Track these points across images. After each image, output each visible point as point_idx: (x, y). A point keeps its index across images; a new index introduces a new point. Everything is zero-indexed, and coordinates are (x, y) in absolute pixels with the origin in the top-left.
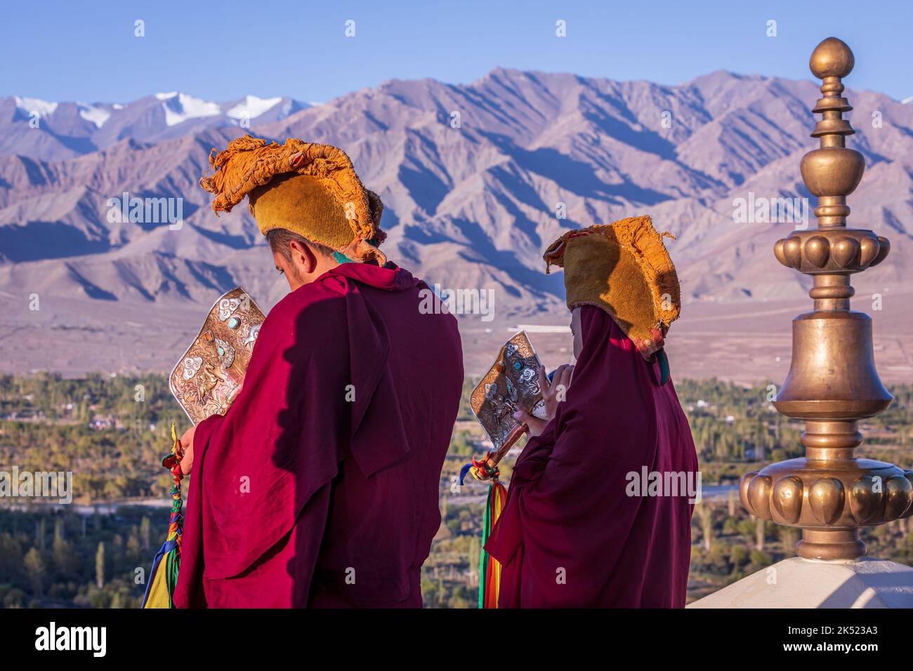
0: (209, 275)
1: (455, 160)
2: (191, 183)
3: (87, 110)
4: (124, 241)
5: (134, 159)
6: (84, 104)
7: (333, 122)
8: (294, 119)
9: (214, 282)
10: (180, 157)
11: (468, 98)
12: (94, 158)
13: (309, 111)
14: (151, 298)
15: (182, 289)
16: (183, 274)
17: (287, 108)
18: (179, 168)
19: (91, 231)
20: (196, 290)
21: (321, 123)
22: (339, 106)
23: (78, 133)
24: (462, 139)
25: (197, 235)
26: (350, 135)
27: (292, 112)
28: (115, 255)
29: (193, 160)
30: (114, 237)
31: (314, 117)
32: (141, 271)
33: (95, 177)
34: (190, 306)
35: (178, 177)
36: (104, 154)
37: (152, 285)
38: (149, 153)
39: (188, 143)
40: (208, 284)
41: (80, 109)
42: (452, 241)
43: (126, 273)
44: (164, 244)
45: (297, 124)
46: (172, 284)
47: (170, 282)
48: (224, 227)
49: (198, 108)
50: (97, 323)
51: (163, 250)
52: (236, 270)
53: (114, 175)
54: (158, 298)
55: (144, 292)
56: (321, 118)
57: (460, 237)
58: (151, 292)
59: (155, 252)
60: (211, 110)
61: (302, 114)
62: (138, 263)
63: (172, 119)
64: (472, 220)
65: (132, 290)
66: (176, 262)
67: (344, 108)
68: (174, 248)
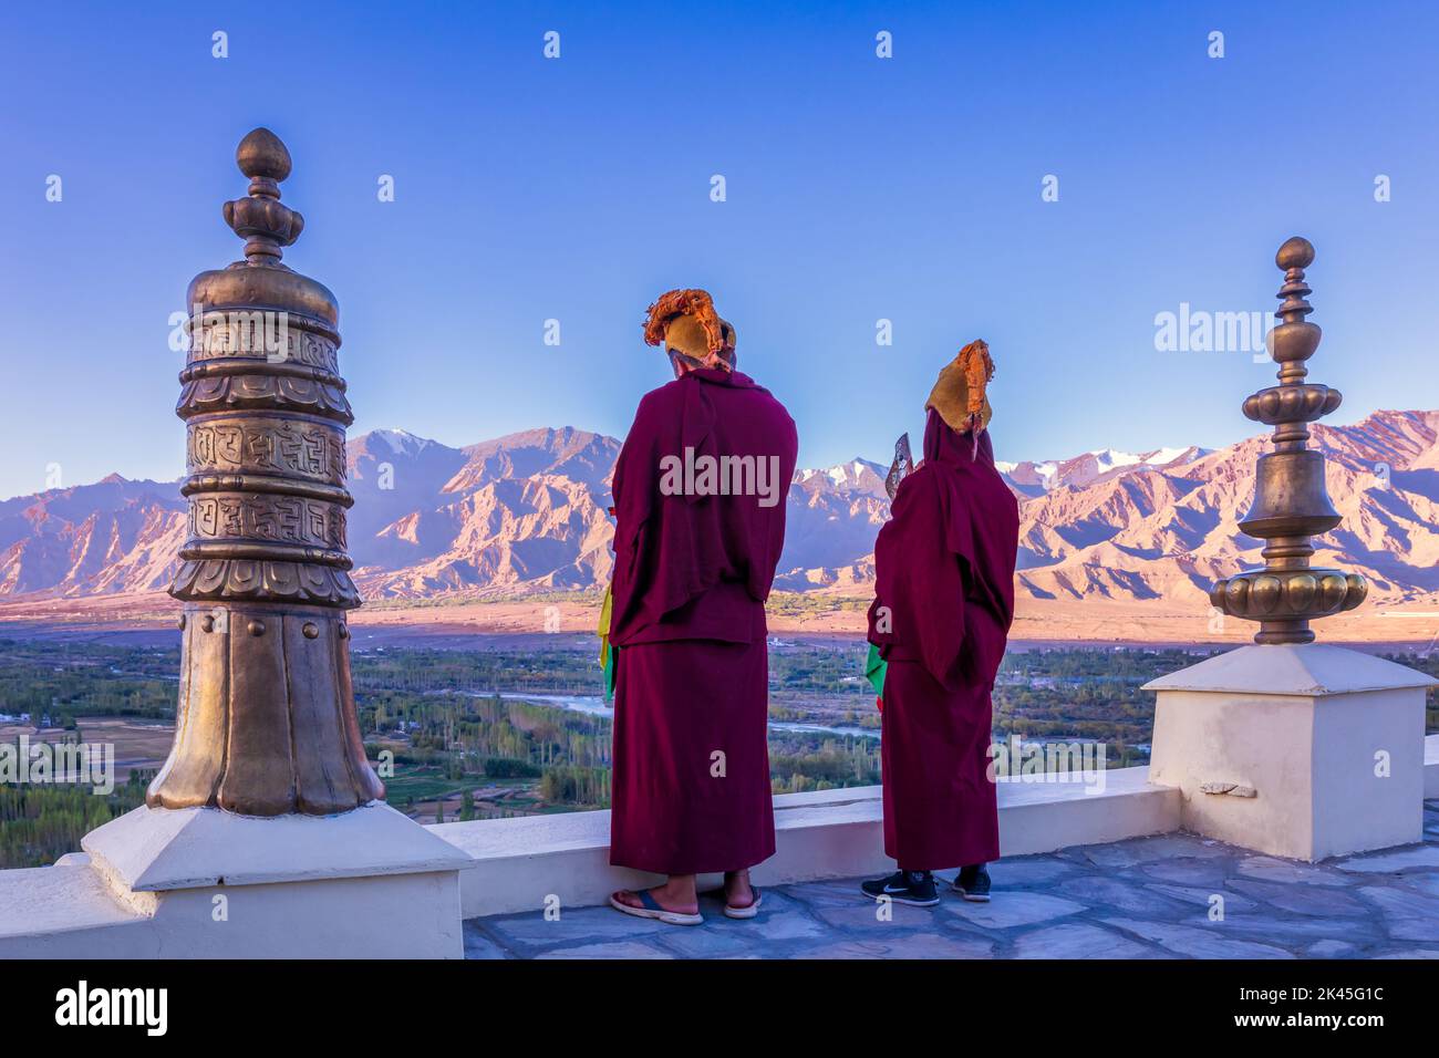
0: (1125, 579)
1: (1336, 484)
2: (1115, 514)
3: (1040, 467)
4: (1062, 557)
5: (1072, 499)
6: (1038, 463)
7: (1231, 462)
8: (1200, 462)
9: (1129, 584)
10: (1108, 494)
11: (1349, 436)
12: (1043, 500)
13: (1212, 455)
14: (1081, 597)
15: (1104, 590)
16: (1105, 578)
17: (1194, 454)
18: (1106, 503)
19: (1038, 550)
20: (1114, 590)
21: (1222, 464)
22: (1238, 449)
23: (1033, 482)
24: (1343, 468)
25: (1117, 551)
26: (1245, 472)
27: (1198, 458)
28: (1054, 568)
29: (1117, 495)
30: (1055, 554)
31: (1216, 460)
32: (1072, 578)
33: (1043, 513)
34: (1109, 601)
35: (1104, 509)
36: (1050, 497)
37: (1081, 586)
38: (1083, 494)
39: (1114, 484)
40: (1124, 586)
41: (1034, 466)
42: (1329, 547)
43: (1063, 580)
44: (1093, 559)
45: (1202, 466)
46: (1096, 586)
47: (1095, 584)
48: (1138, 544)
49: (1122, 459)
50: (1040, 615)
51: (1090, 562)
52: (1146, 575)
53: (1057, 512)
54: (1085, 596)
55: (1075, 593)
56: (1222, 460)
57: (1336, 544)
58: (1080, 593)
59: (1084, 564)
60: (1135, 460)
61: (1206, 458)
62: (1071, 573)
63: (1103, 468)
64: (1348, 530)
65: (1066, 590)
66: (1100, 570)
67: (1241, 451)
68: (1099, 560)
